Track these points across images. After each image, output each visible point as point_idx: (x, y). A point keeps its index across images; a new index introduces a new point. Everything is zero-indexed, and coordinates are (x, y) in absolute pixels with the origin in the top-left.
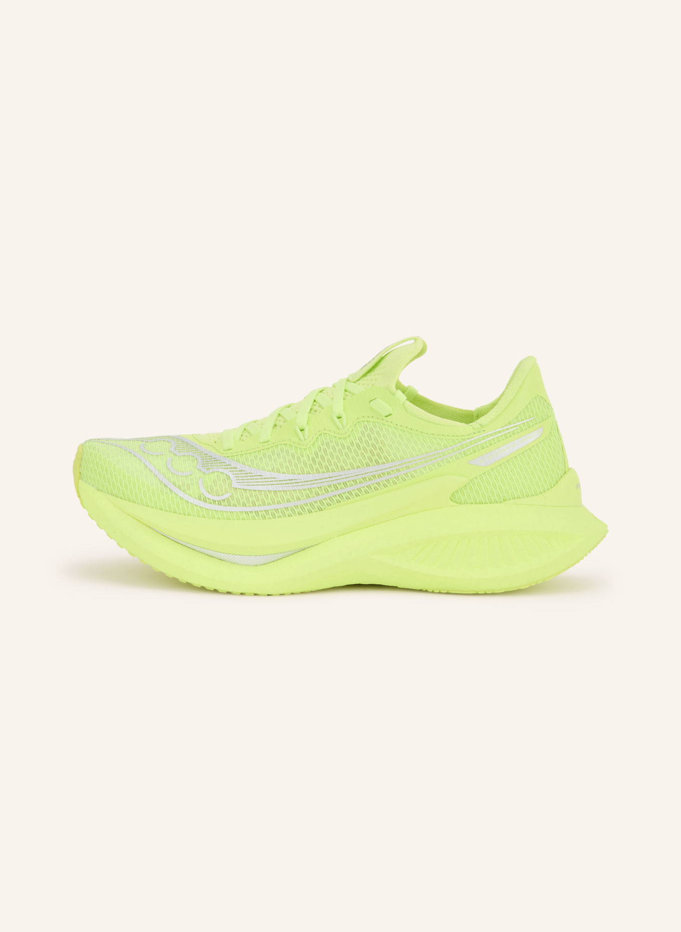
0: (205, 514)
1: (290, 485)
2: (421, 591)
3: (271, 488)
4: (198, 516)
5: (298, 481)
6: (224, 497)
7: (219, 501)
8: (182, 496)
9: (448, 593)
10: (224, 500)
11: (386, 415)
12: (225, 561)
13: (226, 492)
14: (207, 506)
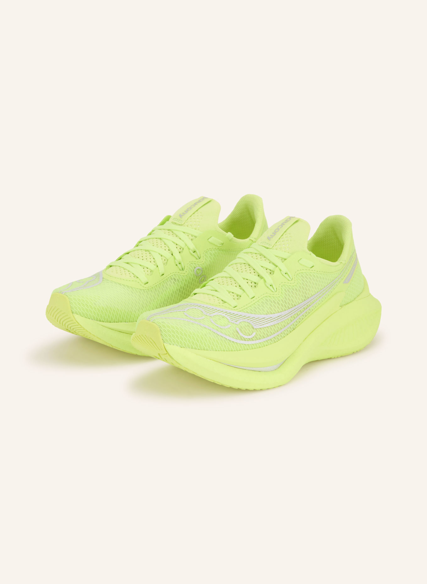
0: (248, 347)
1: (279, 319)
2: (329, 359)
3: (272, 324)
4: (245, 350)
5: (282, 316)
6: (253, 335)
7: (252, 338)
8: (233, 341)
9: (341, 357)
10: (253, 337)
11: (311, 267)
12: (262, 371)
13: (253, 332)
14: (246, 343)
